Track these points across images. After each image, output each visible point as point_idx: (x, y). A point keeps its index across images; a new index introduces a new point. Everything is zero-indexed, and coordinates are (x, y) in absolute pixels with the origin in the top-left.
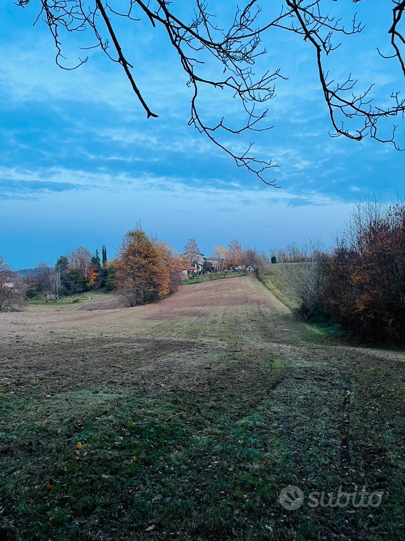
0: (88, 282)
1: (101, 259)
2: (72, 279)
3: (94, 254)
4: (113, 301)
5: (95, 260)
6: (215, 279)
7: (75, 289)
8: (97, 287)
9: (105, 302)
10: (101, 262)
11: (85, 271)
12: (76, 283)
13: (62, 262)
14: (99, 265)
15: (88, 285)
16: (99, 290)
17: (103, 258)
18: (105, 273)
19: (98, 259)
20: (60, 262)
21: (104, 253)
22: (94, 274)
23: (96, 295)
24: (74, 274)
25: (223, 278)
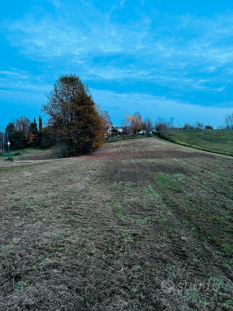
0: (28, 140)
1: (38, 125)
2: (15, 138)
3: (32, 121)
4: (46, 155)
5: (34, 125)
6: (127, 139)
7: (18, 145)
8: (35, 144)
9: (40, 155)
10: (38, 127)
11: (25, 132)
12: (19, 141)
13: (10, 127)
14: (37, 128)
15: (28, 143)
16: (36, 147)
17: (39, 124)
18: (41, 134)
19: (36, 124)
20: (8, 127)
21: (40, 120)
22: (32, 135)
23: (34, 150)
24: (18, 134)
25: (133, 138)
